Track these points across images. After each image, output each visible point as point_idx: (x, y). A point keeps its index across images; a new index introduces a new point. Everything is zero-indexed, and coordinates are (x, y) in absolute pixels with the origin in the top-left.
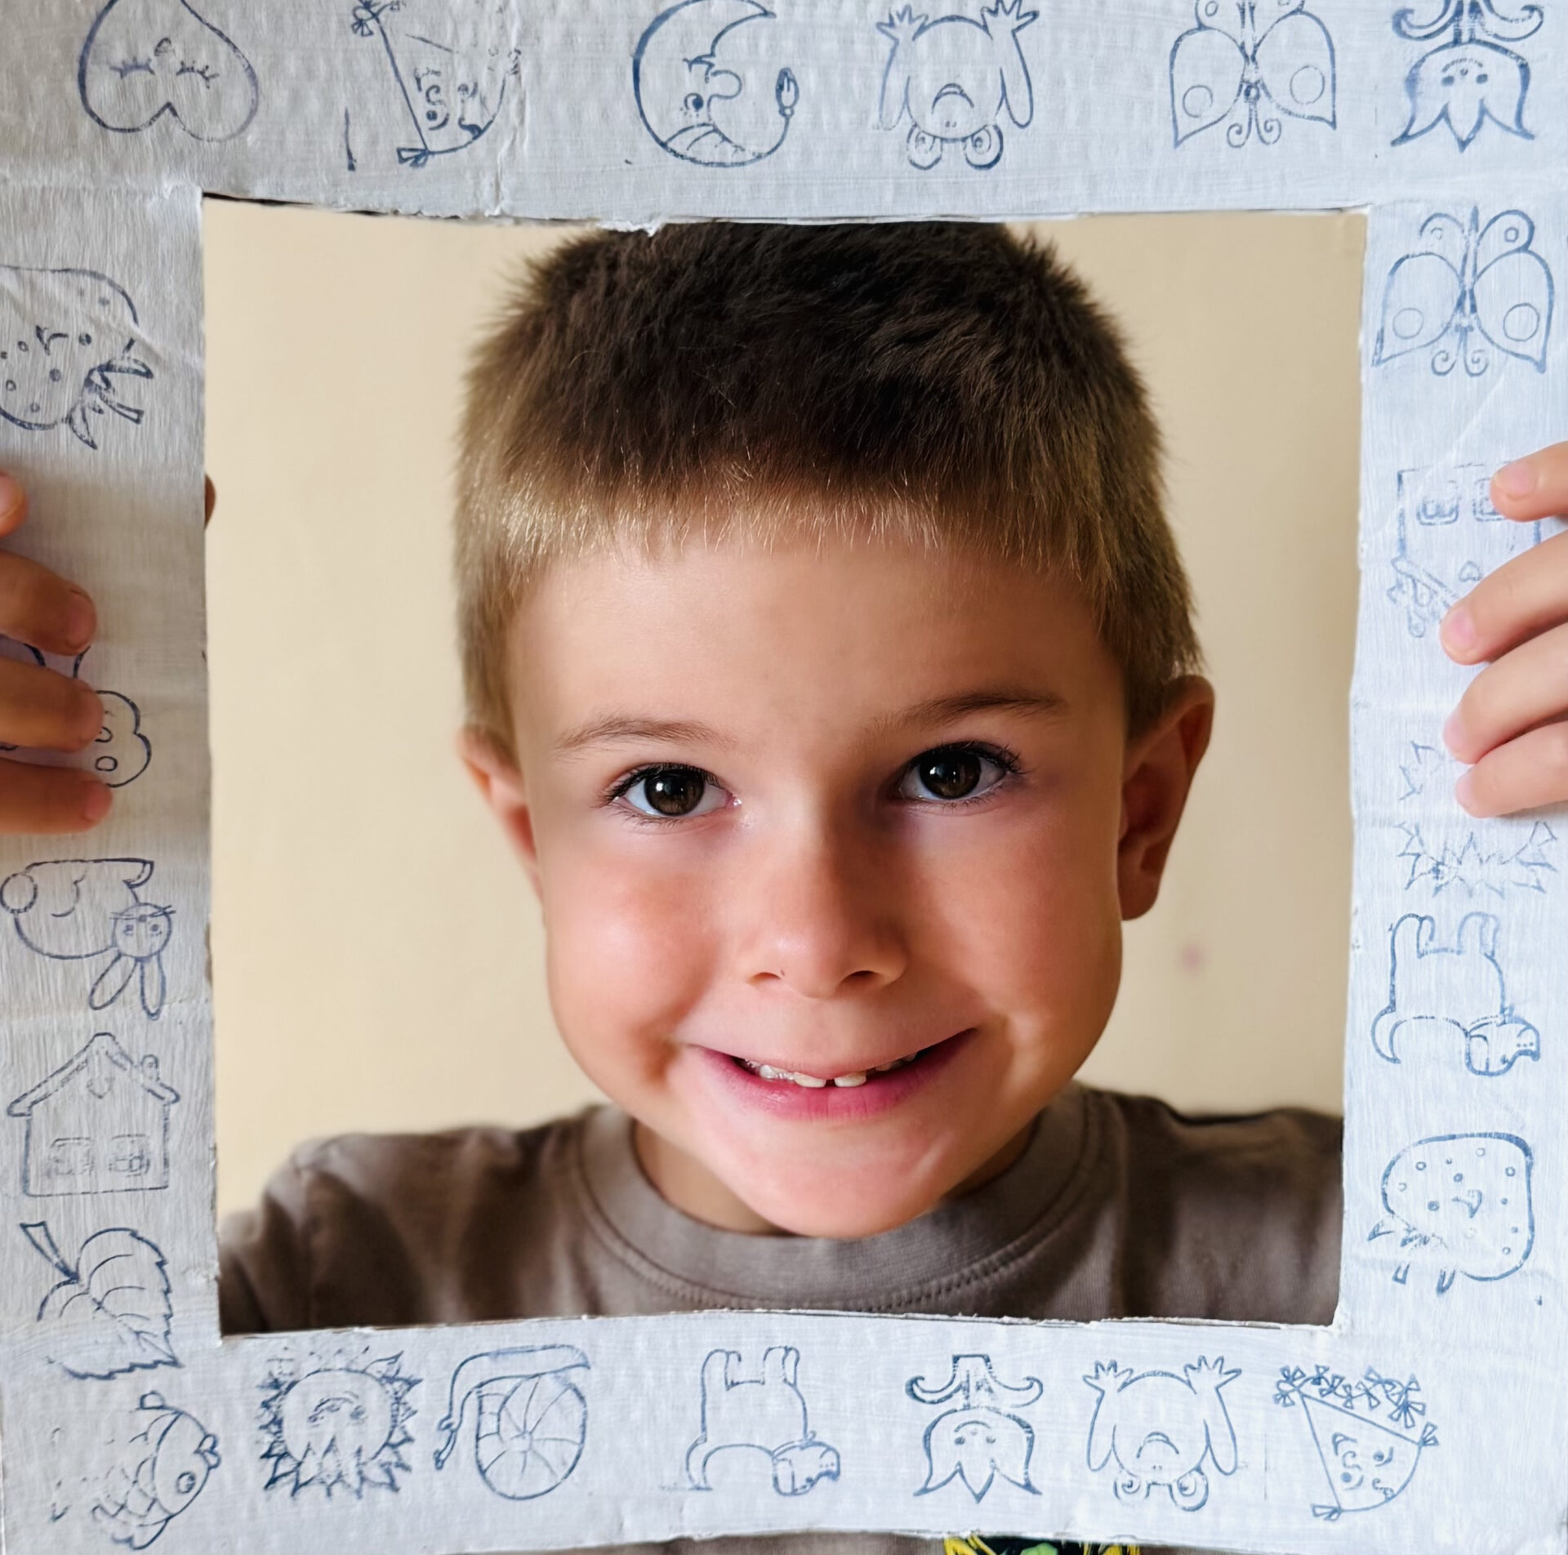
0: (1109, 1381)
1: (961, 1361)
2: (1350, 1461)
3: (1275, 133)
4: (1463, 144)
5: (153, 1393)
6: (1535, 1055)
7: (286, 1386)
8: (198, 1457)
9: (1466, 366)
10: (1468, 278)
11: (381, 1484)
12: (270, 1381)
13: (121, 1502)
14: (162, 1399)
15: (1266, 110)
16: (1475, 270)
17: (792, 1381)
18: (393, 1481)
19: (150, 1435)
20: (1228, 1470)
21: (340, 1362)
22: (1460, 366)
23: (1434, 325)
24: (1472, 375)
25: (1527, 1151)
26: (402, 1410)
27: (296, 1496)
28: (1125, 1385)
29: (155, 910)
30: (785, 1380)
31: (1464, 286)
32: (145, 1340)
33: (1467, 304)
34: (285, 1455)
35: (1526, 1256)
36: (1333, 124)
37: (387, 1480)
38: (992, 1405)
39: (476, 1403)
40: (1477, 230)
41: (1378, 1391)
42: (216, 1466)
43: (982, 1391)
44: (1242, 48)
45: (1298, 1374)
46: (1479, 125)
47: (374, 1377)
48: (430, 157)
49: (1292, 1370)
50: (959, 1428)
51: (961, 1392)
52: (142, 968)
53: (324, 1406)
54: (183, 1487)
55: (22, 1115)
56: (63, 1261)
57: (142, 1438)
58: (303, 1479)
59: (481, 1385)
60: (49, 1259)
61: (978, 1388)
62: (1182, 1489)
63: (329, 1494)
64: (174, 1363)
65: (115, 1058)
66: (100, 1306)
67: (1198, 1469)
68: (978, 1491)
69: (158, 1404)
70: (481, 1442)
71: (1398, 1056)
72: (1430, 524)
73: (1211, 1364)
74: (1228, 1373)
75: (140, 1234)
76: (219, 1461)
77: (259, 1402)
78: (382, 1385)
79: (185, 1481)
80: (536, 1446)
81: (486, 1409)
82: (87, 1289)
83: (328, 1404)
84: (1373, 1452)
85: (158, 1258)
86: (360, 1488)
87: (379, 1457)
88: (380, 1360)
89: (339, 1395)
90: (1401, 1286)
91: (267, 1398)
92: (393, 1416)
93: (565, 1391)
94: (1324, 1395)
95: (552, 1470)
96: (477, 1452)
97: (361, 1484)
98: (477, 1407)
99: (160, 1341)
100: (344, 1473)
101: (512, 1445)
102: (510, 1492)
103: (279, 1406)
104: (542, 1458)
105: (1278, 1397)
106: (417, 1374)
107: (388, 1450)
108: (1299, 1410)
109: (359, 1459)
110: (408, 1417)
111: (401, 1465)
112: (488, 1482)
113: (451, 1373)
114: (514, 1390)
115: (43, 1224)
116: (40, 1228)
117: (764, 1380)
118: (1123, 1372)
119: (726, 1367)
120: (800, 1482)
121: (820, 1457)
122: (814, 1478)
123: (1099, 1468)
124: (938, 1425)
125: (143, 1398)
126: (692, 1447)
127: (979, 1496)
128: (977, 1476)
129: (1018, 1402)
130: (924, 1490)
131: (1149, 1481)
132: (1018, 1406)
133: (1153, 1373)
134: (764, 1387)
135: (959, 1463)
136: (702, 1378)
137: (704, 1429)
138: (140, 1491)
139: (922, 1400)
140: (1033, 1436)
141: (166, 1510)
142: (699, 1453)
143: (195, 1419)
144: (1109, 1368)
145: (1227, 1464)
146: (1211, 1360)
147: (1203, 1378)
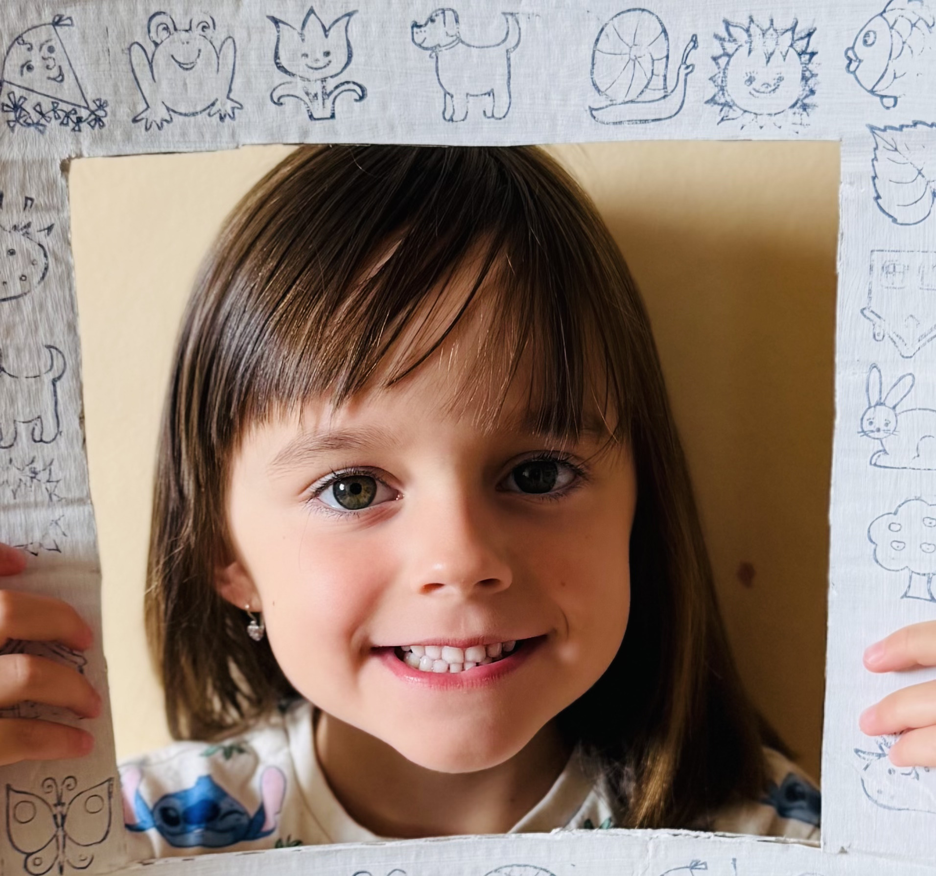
0: (226, 107)
2: (51, 63)
5: (888, 108)
7: (798, 105)
9: (55, 783)
10: (60, 834)
11: (736, 26)
12: (809, 110)
13: (914, 28)
14: (882, 103)
16: (57, 840)
17: (448, 96)
18: (727, 30)
19: (891, 77)
20: (136, 46)
21: (763, 120)
22: (59, 782)
24: (51, 778)
26: (719, 81)
27: (795, 21)
28: (213, 104)
29: (870, 434)
30: (452, 97)
31: (63, 829)
32: (891, 145)
33: (59, 820)
34: (801, 54)
37: (731, 29)
39: (668, 84)
40: (59, 862)
42: (848, 49)
43: (313, 93)
45: (92, 123)
47: (738, 107)
48: (689, 865)
49: (97, 126)
51: (328, 92)
52: (881, 398)
53: (773, 87)
54: (872, 34)
57: (897, 75)
58: (789, 34)
59: (665, 97)
62: (166, 29)
63: (772, 21)
64: (873, 129)
65: (900, 341)
66: (920, 173)
67: (156, 45)
69: (885, 100)
70: (665, 54)
71: (46, 351)
73: (154, 125)
74: (142, 119)
75: (891, 220)
77: (816, 94)
78: (732, 100)
80: (627, 50)
81: (662, 78)
82: (927, 184)
83: (770, 89)
84: (35, 70)
85: (880, 201)
86: (750, 24)
87: (736, 46)
88: (733, 119)
89: (762, 95)
90: (29, 196)
91: (811, 97)
92: (725, 77)
93: (606, 91)
94: (74, 109)
95: (615, 30)
96: (668, 46)
97: (749, 27)
98: (668, 80)
99: (881, 144)
100: (761, 36)
101: (643, 52)
102: (646, 14)
103: (804, 90)
104: (622, 40)
105: (105, 105)
106: (708, 106)
107: (730, 51)
108: (90, 97)
109: (750, 46)
110: (715, 75)
111: (722, 39)
112: (661, 23)
113: (685, 106)
114: (643, 91)
117: (467, 96)
118: (215, 114)
119: (494, 106)
120: (439, 19)
121: (425, 38)
122: (430, 23)
123: (226, 39)
124: (343, 65)
125: (894, 105)
126: (517, 45)
127: (311, 11)
128: (314, 27)
129: (287, 85)
130: (349, 15)
131: (190, 32)
132: (288, 83)
133: (194, 114)
134: (467, 91)
135: (326, 36)
136: (510, 97)
137: (509, 59)
138: (901, 36)
139: (354, 83)
140: (275, 60)
141: (885, 19)
142: (512, 40)
143: (861, 85)
144: (225, 116)
145: (136, 50)
146: (154, 128)
147: (159, 113)
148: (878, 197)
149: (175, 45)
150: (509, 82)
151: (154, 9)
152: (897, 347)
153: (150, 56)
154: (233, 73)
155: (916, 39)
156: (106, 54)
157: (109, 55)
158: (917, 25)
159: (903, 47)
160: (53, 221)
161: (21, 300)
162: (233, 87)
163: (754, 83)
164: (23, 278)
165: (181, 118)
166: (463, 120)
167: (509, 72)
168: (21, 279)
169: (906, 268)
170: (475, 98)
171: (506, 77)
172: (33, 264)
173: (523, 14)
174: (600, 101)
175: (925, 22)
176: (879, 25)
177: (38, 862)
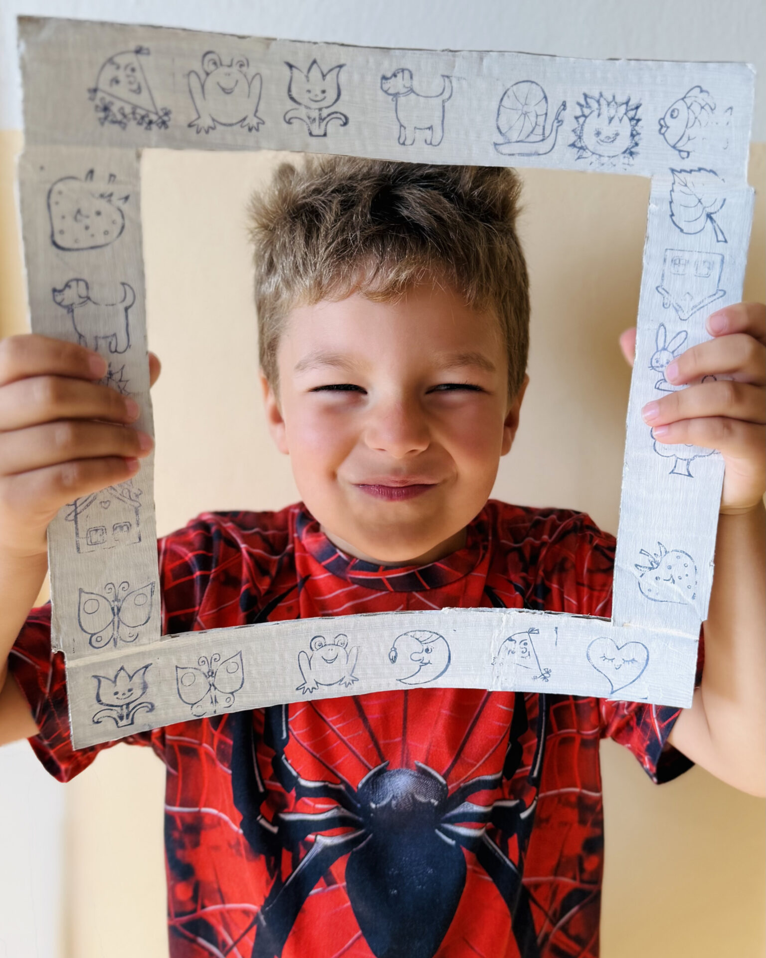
0: (254, 122)
1: (322, 133)
2: (132, 80)
3: (201, 660)
4: (122, 668)
5: (683, 158)
6: (54, 290)
7: (627, 152)
8: (668, 124)
9: (114, 586)
10: (116, 619)
11: (591, 98)
12: (633, 156)
13: (703, 110)
14: (680, 155)
15: (205, 668)
16: (113, 623)
17: (402, 128)
18: (585, 100)
19: (687, 139)
20: (193, 74)
21: (605, 160)
22: (117, 586)
23: (131, 599)
24: (111, 583)
25: (55, 244)
26: (578, 132)
27: (629, 98)
28: (244, 119)
29: (656, 369)
30: (405, 128)
31: (118, 617)
32: (683, 182)
33: (116, 610)
34: (631, 119)
35: (50, 191)
36: (177, 667)
37: (588, 100)
39: (546, 132)
40: (114, 639)
41: (119, 117)
42: (661, 119)
43: (313, 117)
44: (215, 688)
45: (160, 125)
46: (116, 677)
47: (589, 150)
48: (527, 631)
49: (163, 127)
51: (323, 117)
52: (664, 346)
53: (612, 139)
54: (676, 111)
55: (720, 290)
56: (712, 223)
57: (690, 139)
58: (624, 107)
59: (543, 140)
60: (717, 225)
61: (314, 119)
62: (215, 63)
63: (614, 97)
64: (673, 171)
65: (680, 309)
66: (700, 201)
67: (208, 74)
68: (315, 66)
69: (682, 153)
70: (545, 112)
71: (121, 287)
72: (126, 522)
73: (203, 130)
74: (194, 125)
75: (679, 230)
76: (659, 122)
77: (639, 146)
78: (586, 146)
79: (675, 114)
80: (520, 107)
81: (541, 128)
82: (704, 209)
83: (610, 140)
84: (120, 84)
85: (673, 217)
86: (600, 97)
87: (590, 111)
88: (586, 158)
89: (605, 144)
90: (112, 173)
91: (636, 147)
92: (582, 130)
93: (505, 132)
94: (147, 114)
95: (514, 93)
96: (547, 107)
97: (599, 99)
98: (546, 129)
99: (677, 179)
100: (607, 106)
101: (532, 109)
102: (534, 86)
103: (631, 143)
104: (518, 100)
105: (169, 112)
106: (570, 148)
107: (586, 114)
108: (159, 106)
109: (599, 111)
110: (576, 128)
111: (581, 106)
112: (543, 92)
113: (556, 147)
114: (528, 136)
115: (718, 241)
116: (719, 239)
117: (415, 129)
118: (245, 126)
119: (432, 137)
120: (400, 75)
121: (389, 88)
122: (393, 77)
123: (256, 75)
124: (333, 101)
125: (688, 156)
126: (450, 97)
127: (314, 62)
128: (315, 73)
129: (295, 111)
130: (340, 66)
131: (231, 67)
132: (296, 109)
133: (231, 125)
134: (415, 126)
135: (324, 79)
136: (443, 132)
137: (444, 107)
138: (694, 114)
139: (341, 114)
140: (288, 93)
141: (685, 102)
142: (446, 95)
143: (667, 142)
144: (252, 128)
145: (193, 77)
146: (203, 133)
147: (206, 122)
148: (672, 215)
149: (220, 76)
150: (443, 121)
152: (677, 313)
153: (202, 82)
154: (260, 98)
155: (704, 116)
156: (172, 76)
157: (174, 78)
158: (705, 108)
159: (695, 121)
160: (128, 194)
161: (104, 249)
163: (600, 136)
164: (106, 233)
166: (412, 144)
167: (443, 115)
168: (104, 233)
169: (687, 261)
171: (441, 119)
172: (113, 223)
173: (455, 77)
174: (500, 140)
175: (710, 106)
176: (680, 106)
177: (99, 639)
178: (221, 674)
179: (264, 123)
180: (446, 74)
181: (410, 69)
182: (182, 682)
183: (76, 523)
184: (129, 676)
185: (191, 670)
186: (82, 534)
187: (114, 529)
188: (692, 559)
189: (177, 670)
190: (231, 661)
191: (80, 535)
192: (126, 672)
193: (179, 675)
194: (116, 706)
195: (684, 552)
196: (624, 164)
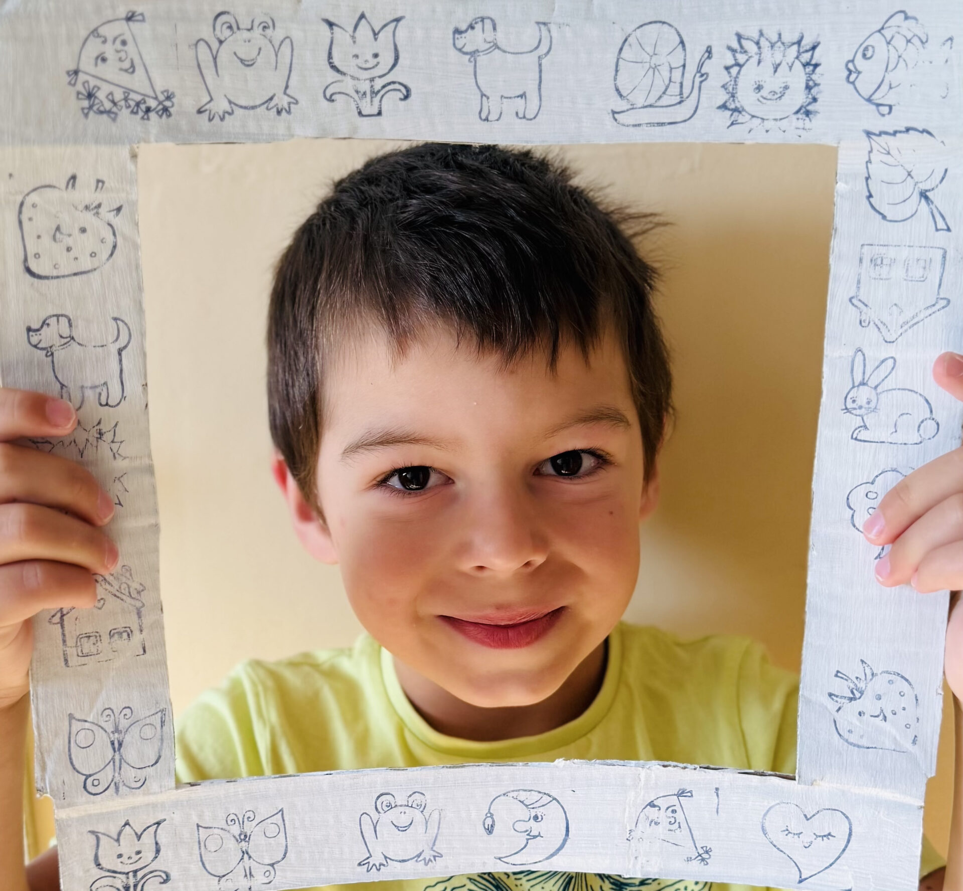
1: (376, 111)
2: (123, 55)
3: (230, 818)
4: (127, 824)
5: (883, 115)
6: (29, 329)
7: (802, 111)
8: (859, 68)
9: (113, 712)
10: (117, 757)
11: (747, 39)
12: (811, 116)
13: (909, 44)
14: (878, 110)
15: (235, 830)
16: (114, 762)
17: (484, 98)
18: (739, 42)
19: (888, 87)
20: (202, 43)
21: (768, 124)
22: (117, 712)
23: (135, 730)
24: (109, 709)
25: (28, 270)
26: (731, 89)
27: (801, 35)
28: (271, 99)
29: (852, 412)
30: (488, 98)
31: (120, 753)
32: (884, 149)
33: (116, 745)
34: (805, 65)
35: (22, 204)
36: (198, 826)
37: (744, 42)
38: (356, 82)
39: (684, 91)
40: (115, 783)
41: (108, 105)
42: (849, 61)
43: (362, 91)
44: (250, 858)
45: (160, 113)
46: (119, 834)
47: (746, 112)
48: (675, 793)
49: (164, 116)
50: (376, 65)
51: (376, 90)
52: (864, 379)
53: (779, 95)
54: (870, 49)
55: (942, 299)
56: (929, 204)
57: (892, 86)
58: (795, 47)
59: (680, 103)
60: (936, 207)
61: (365, 93)
62: (230, 27)
63: (780, 35)
64: (869, 134)
65: (884, 327)
66: (909, 175)
67: (221, 42)
68: (363, 21)
69: (881, 108)
70: (682, 63)
71: (113, 321)
72: (126, 627)
73: (217, 116)
74: (205, 111)
75: (881, 216)
76: (847, 65)
77: (818, 103)
78: (742, 107)
79: (869, 54)
80: (647, 58)
81: (678, 85)
82: (915, 185)
83: (776, 96)
84: (108, 62)
85: (871, 199)
86: (760, 37)
87: (747, 57)
88: (742, 123)
89: (769, 102)
90: (100, 178)
91: (814, 104)
92: (736, 85)
93: (628, 95)
94: (143, 99)
95: (638, 40)
96: (685, 56)
97: (759, 40)
98: (684, 87)
99: (875, 148)
100: (770, 48)
101: (662, 60)
102: (666, 27)
103: (807, 98)
104: (644, 49)
105: (172, 96)
106: (720, 112)
107: (741, 61)
108: (159, 88)
109: (760, 57)
110: (728, 83)
111: (733, 51)
112: (679, 35)
113: (699, 112)
114: (660, 97)
115: (937, 230)
116: (939, 227)
117: (501, 98)
118: (272, 108)
119: (525, 108)
120: (479, 26)
121: (465, 44)
122: (470, 29)
123: (285, 39)
124: (390, 66)
125: (890, 112)
126: (549, 51)
127: (362, 16)
128: (364, 31)
129: (338, 84)
130: (398, 20)
131: (252, 31)
132: (339, 81)
133: (253, 108)
134: (501, 94)
135: (376, 39)
136: (541, 99)
137: (540, 65)
138: (897, 50)
139: (400, 84)
140: (329, 60)
141: (883, 35)
142: (544, 48)
143: (860, 94)
144: (282, 110)
145: (202, 46)
146: (217, 119)
147: (221, 105)
148: (870, 196)
149: (237, 43)
150: (540, 86)
151: (219, 9)
152: (881, 332)
153: (214, 53)
154: (290, 71)
155: (911, 53)
156: (174, 48)
157: (177, 50)
158: (912, 41)
159: (898, 61)
160: (121, 204)
161: (91, 275)
162: (290, 84)
163: (762, 91)
164: (93, 255)
165: (242, 111)
166: (497, 120)
167: (540, 77)
168: (91, 255)
169: (893, 261)
170: (509, 100)
171: (537, 82)
172: (102, 242)
173: (554, 23)
174: (622, 105)
175: (920, 38)
176: (877, 41)
177: (96, 783)
178: (257, 839)
179: (297, 103)
180: (542, 20)
181: (493, 17)
182: (205, 846)
183: (62, 627)
184: (136, 834)
185: (216, 831)
186: (70, 642)
187: (111, 635)
188: (910, 685)
189: (198, 829)
190: (269, 821)
191: (69, 643)
192: (132, 828)
193: (201, 836)
194: (120, 873)
195: (899, 674)
196: (797, 128)
